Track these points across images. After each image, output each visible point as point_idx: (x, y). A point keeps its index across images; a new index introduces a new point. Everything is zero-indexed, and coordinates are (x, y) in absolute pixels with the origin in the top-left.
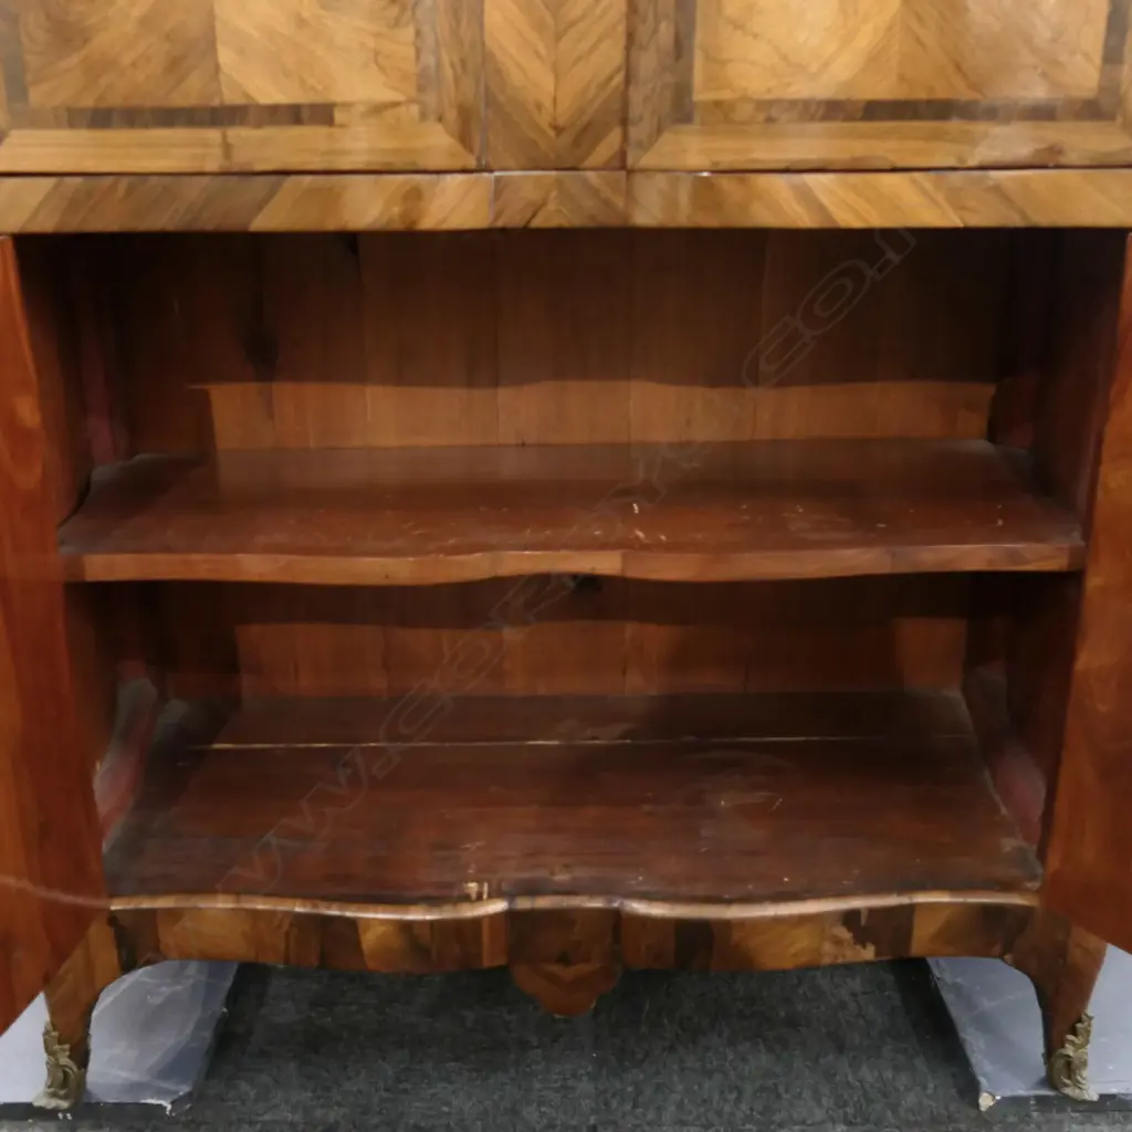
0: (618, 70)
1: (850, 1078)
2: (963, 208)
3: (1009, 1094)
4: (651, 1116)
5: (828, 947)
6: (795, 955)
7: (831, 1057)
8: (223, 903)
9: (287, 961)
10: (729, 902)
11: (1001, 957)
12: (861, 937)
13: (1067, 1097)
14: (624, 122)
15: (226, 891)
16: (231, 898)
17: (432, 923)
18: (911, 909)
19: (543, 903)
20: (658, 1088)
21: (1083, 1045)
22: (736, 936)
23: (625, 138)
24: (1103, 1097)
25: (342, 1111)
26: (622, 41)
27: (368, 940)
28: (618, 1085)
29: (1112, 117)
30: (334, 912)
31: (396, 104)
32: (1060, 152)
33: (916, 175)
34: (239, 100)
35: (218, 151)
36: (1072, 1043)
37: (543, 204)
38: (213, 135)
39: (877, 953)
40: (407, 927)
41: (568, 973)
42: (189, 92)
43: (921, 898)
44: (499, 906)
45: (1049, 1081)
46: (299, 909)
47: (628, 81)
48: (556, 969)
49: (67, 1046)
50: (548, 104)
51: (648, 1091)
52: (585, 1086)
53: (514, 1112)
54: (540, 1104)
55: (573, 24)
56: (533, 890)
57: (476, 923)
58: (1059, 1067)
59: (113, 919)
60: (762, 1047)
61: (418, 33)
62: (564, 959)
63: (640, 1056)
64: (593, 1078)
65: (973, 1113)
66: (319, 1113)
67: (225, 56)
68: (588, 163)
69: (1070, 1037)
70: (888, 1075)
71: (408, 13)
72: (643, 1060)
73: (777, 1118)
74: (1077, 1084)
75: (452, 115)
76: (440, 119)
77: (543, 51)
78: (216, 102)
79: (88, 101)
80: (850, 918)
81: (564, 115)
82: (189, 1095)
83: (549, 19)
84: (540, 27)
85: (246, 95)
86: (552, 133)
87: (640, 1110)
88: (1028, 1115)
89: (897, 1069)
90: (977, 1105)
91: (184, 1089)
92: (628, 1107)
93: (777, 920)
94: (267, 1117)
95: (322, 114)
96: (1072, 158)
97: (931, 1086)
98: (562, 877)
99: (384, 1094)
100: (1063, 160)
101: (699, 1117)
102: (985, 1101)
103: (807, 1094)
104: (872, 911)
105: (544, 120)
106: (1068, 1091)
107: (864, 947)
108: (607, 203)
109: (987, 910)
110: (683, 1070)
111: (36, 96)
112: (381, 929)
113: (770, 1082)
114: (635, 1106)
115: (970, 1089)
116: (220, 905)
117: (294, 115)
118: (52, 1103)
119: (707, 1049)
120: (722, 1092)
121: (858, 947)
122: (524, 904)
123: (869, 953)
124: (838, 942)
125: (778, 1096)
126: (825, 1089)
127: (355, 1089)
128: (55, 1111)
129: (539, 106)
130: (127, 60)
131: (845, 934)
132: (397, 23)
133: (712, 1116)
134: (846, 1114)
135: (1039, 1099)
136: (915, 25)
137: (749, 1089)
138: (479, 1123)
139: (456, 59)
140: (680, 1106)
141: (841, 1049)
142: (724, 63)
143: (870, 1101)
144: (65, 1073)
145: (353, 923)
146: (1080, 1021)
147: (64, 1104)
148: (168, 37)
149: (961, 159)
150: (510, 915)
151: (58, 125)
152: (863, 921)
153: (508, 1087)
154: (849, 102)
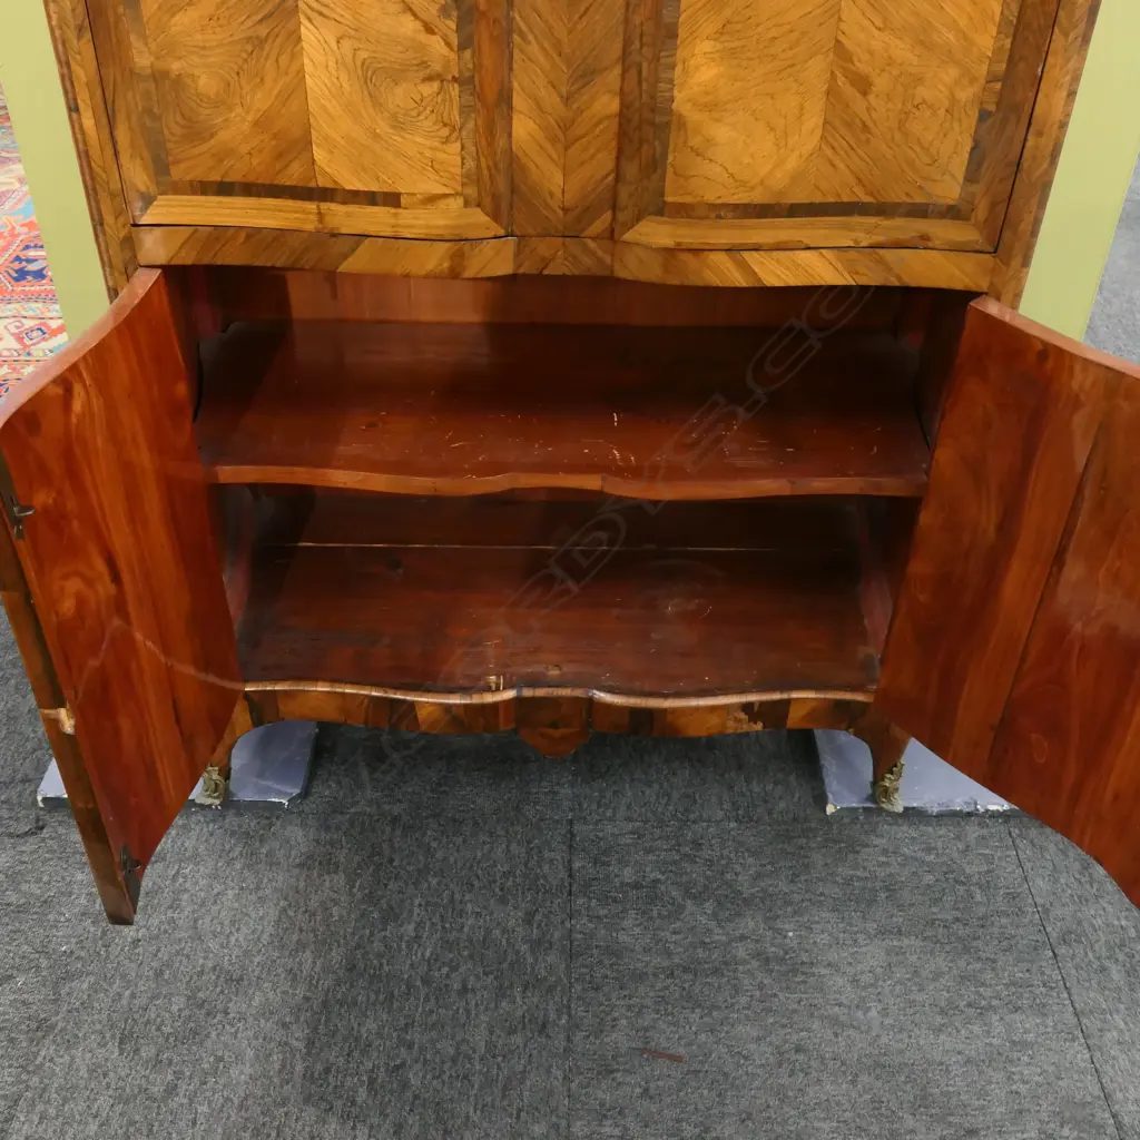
0: (612, 171)
1: (744, 789)
2: (857, 273)
3: (845, 806)
4: (609, 813)
5: (731, 724)
6: (708, 729)
7: (733, 774)
8: (322, 688)
9: (366, 723)
10: (666, 696)
11: (847, 730)
12: (753, 718)
13: (882, 809)
14: (614, 208)
15: (324, 680)
16: (328, 684)
17: (466, 706)
18: (788, 702)
19: (540, 692)
20: (615, 792)
21: (896, 780)
22: (670, 718)
23: (614, 218)
24: (906, 809)
25: (403, 806)
26: (614, 154)
27: (422, 714)
28: (588, 791)
29: (967, 219)
30: (399, 696)
31: (445, 196)
32: (928, 239)
33: (824, 251)
34: (330, 185)
35: (314, 218)
36: (890, 779)
37: (553, 258)
38: (311, 206)
39: (764, 727)
40: (448, 708)
41: (557, 733)
42: (293, 175)
43: (795, 695)
44: (510, 694)
45: (873, 798)
46: (374, 694)
47: (617, 180)
48: (550, 731)
49: (217, 768)
50: (558, 193)
51: (609, 794)
52: (566, 791)
53: (517, 809)
54: (536, 803)
55: (577, 140)
56: (533, 684)
57: (495, 706)
58: (879, 790)
59: (247, 696)
60: (687, 764)
61: (463, 148)
62: (554, 725)
63: (603, 770)
64: (572, 785)
65: (822, 815)
66: (387, 807)
67: (319, 154)
68: (586, 233)
69: (888, 776)
70: (770, 787)
71: (456, 134)
72: (606, 772)
73: (692, 816)
74: (890, 801)
75: (487, 201)
76: (479, 205)
77: (555, 156)
78: (312, 184)
79: (215, 177)
80: (747, 707)
81: (570, 200)
82: (299, 795)
83: (561, 136)
84: (553, 140)
85: (335, 182)
86: (561, 213)
87: (601, 810)
88: (857, 818)
89: (776, 784)
90: (825, 811)
91: (296, 791)
92: (594, 807)
93: (697, 709)
94: (353, 810)
95: (392, 200)
96: (937, 243)
97: (797, 795)
98: (554, 672)
99: (430, 794)
100: (930, 244)
101: (640, 815)
102: (830, 809)
103: (714, 799)
104: (762, 704)
105: (555, 204)
106: (884, 805)
107: (756, 723)
108: (600, 260)
109: (839, 704)
110: (633, 780)
111: (177, 173)
112: (430, 709)
113: (690, 791)
114: (599, 806)
115: (821, 800)
116: (320, 689)
117: (371, 198)
118: (209, 801)
119: (650, 766)
120: (658, 797)
121: (752, 724)
122: (527, 693)
123: (759, 726)
124: (738, 721)
125: (695, 801)
126: (726, 797)
127: (410, 790)
128: (210, 806)
129: (552, 195)
130: (244, 149)
131: (743, 716)
132: (446, 141)
133: (650, 815)
134: (737, 815)
135: (864, 808)
136: (829, 152)
137: (675, 795)
138: (494, 817)
139: (491, 163)
140: (629, 807)
141: (740, 767)
142: (687, 178)
143: (755, 806)
144: (216, 784)
145: (412, 705)
146: (896, 766)
147: (217, 802)
148: (275, 136)
149: (855, 241)
150: (518, 700)
151: (194, 193)
152: (756, 709)
153: (514, 791)
154: (779, 205)
